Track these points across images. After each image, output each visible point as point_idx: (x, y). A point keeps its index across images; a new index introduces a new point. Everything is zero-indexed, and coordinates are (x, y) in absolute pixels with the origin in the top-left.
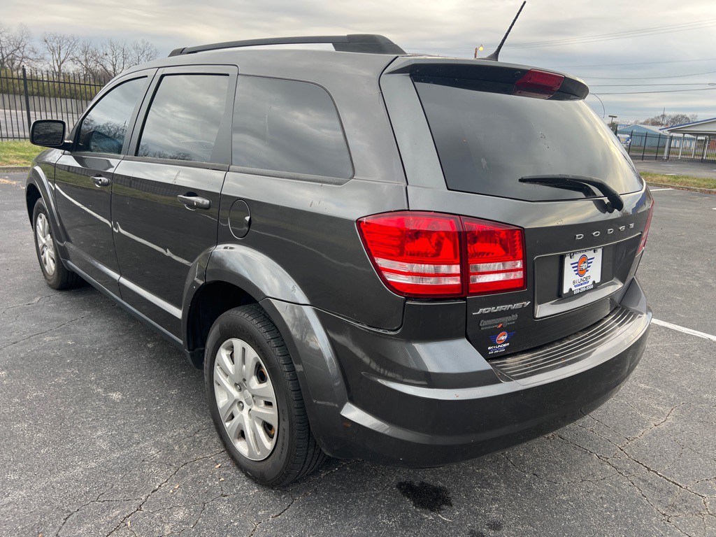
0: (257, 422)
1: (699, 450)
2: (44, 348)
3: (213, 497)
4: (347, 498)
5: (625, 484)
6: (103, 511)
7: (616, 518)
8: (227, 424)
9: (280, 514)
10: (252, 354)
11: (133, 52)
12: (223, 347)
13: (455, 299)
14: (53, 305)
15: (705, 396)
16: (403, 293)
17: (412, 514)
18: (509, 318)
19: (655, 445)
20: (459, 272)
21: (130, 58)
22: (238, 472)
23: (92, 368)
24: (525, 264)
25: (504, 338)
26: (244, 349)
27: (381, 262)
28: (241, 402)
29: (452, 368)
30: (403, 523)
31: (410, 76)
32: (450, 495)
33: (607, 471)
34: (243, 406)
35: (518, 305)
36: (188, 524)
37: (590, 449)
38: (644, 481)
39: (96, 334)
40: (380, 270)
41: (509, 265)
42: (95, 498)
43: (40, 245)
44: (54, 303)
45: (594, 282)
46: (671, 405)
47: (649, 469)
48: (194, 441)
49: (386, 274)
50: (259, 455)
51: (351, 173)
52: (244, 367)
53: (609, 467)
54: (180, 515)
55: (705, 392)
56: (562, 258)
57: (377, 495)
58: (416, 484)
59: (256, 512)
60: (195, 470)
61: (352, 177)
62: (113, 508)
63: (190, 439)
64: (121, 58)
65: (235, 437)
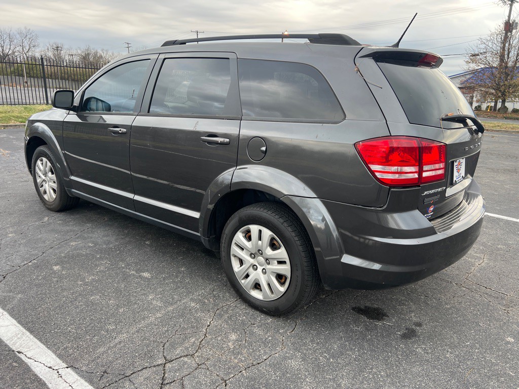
0: (272, 275)
1: (508, 275)
2: (75, 249)
3: (247, 326)
4: (328, 318)
5: (477, 297)
6: (184, 340)
7: (480, 314)
8: (243, 281)
9: (293, 331)
10: (267, 233)
11: (18, 36)
12: (240, 232)
13: (415, 186)
14: (60, 222)
15: (499, 246)
16: (388, 184)
17: (369, 323)
18: (436, 197)
19: (484, 275)
20: (417, 170)
21: (15, 41)
22: (253, 310)
23: (118, 259)
24: (446, 165)
25: (432, 209)
26: (260, 231)
27: (374, 167)
28: (255, 265)
29: (413, 226)
30: (366, 328)
31: (373, 58)
32: (385, 311)
33: (464, 291)
34: (257, 267)
35: (440, 190)
36: (241, 341)
37: (450, 280)
38: (487, 294)
39: (105, 238)
40: (373, 172)
41: (437, 166)
42: (174, 333)
43: (39, 180)
44: (60, 220)
45: (463, 176)
46: (483, 253)
47: (486, 288)
48: (215, 296)
49: (377, 174)
50: (273, 297)
51: (343, 117)
52: (260, 242)
53: (464, 289)
54: (233, 337)
55: (498, 245)
56: (453, 163)
57: (343, 315)
58: (362, 307)
59: (278, 331)
60: (227, 312)
61: (344, 119)
62: (189, 338)
63: (211, 295)
64: (8, 41)
65: (250, 289)
